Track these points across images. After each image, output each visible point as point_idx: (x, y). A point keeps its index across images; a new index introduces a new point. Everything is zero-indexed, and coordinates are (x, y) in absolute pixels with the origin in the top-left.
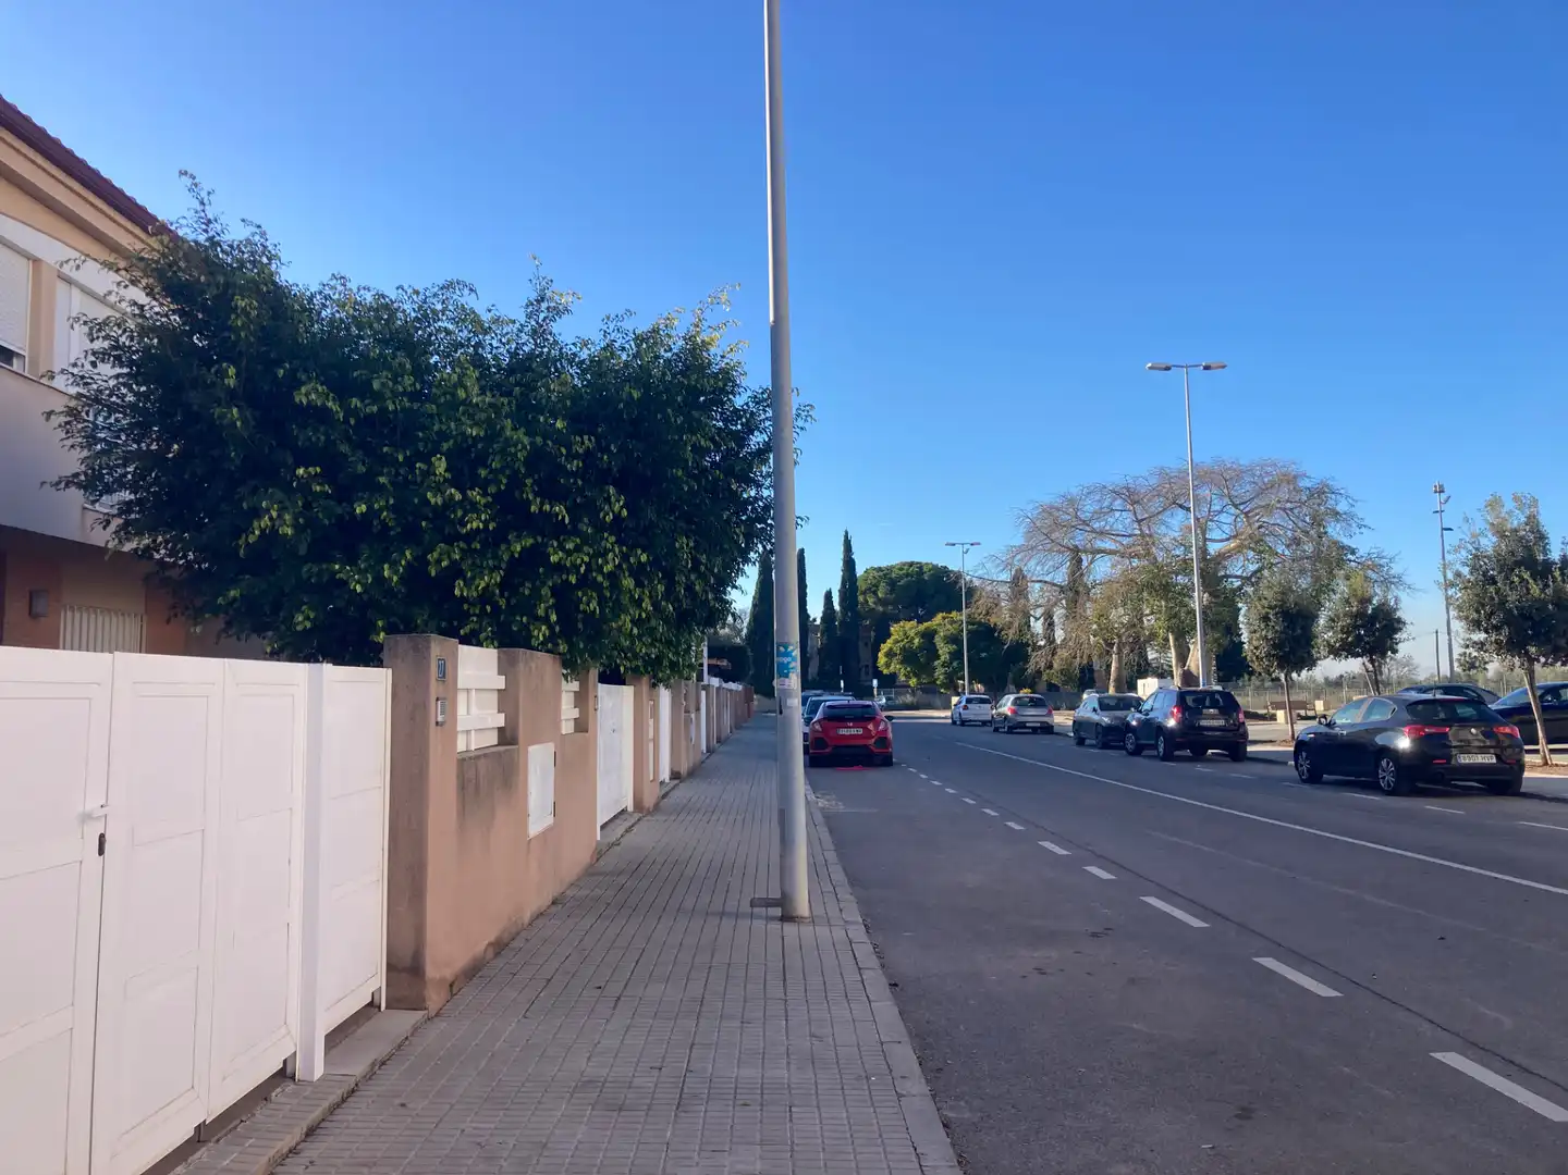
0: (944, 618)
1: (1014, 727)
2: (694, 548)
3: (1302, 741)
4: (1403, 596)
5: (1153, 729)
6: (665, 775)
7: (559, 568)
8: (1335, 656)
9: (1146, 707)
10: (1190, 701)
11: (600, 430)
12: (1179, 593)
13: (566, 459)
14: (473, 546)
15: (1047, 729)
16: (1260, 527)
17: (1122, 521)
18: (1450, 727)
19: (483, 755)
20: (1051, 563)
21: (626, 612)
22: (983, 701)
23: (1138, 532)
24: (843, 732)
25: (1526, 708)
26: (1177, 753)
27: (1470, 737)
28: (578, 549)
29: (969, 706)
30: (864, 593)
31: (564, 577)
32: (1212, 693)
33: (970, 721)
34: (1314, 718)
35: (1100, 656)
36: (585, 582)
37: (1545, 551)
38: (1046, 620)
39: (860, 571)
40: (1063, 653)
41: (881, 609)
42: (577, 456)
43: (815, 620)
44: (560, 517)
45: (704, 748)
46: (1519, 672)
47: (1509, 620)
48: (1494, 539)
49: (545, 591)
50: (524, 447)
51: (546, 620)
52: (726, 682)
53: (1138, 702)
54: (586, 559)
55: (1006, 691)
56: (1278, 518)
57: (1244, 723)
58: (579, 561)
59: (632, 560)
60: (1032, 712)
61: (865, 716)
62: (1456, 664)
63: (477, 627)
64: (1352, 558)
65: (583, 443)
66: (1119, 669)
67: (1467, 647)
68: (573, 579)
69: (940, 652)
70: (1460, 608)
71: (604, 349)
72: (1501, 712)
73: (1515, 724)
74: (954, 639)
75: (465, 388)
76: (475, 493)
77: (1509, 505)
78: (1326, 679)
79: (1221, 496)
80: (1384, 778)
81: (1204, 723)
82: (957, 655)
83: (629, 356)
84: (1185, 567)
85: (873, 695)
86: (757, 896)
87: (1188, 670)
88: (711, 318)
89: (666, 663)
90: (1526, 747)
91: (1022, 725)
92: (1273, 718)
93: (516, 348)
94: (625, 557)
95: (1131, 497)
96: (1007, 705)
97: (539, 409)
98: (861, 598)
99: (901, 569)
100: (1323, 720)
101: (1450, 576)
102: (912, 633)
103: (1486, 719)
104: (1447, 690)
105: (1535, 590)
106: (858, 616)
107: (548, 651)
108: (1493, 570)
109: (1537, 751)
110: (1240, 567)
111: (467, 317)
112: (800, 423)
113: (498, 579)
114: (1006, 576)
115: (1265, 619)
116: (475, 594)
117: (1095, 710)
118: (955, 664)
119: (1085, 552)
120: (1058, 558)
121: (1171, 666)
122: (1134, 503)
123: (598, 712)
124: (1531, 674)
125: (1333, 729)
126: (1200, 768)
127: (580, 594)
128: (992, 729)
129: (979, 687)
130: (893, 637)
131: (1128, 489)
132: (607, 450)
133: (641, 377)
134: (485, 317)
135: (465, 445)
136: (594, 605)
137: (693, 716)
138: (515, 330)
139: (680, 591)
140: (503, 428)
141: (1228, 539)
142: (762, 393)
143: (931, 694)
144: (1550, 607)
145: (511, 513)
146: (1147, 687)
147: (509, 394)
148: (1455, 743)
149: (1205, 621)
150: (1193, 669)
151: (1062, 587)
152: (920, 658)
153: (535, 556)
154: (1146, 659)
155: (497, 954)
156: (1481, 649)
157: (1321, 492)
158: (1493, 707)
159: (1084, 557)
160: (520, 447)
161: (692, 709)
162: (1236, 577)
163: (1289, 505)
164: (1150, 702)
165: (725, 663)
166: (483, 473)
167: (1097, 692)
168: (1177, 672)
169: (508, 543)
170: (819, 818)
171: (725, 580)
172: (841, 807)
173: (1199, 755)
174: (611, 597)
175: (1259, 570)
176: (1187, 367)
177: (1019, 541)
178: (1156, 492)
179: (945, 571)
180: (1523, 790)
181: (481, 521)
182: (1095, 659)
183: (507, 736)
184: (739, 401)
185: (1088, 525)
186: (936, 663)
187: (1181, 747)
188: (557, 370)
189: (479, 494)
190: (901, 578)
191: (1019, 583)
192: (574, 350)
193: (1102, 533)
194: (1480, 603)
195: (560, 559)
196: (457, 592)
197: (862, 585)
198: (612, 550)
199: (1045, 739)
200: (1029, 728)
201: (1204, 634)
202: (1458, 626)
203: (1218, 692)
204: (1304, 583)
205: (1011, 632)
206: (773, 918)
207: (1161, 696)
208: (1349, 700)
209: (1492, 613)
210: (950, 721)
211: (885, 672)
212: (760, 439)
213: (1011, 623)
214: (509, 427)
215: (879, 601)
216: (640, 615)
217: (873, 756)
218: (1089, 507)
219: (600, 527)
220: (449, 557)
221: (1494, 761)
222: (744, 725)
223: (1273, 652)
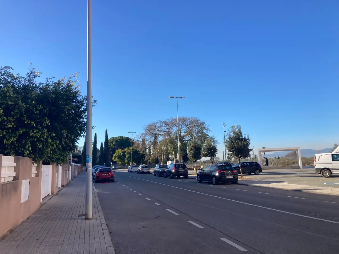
0: (127, 149)
1: (141, 172)
2: (67, 133)
3: (198, 174)
4: (217, 144)
5: (170, 172)
6: (60, 186)
7: (32, 137)
8: (205, 157)
9: (168, 167)
10: (177, 166)
11: (44, 104)
12: (175, 144)
13: (35, 111)
14: (9, 131)
15: (148, 173)
16: (191, 130)
17: (164, 128)
18: (225, 171)
19: (9, 183)
20: (150, 137)
21: (49, 148)
22: (135, 167)
23: (167, 131)
24: (104, 175)
25: (238, 167)
26: (174, 177)
27: (229, 173)
28: (37, 132)
29: (132, 168)
30: (110, 143)
31: (33, 139)
32: (181, 164)
33: (132, 171)
34: (200, 169)
35: (160, 157)
36: (39, 140)
37: (242, 136)
38: (149, 149)
39: (109, 138)
40: (152, 156)
41: (114, 147)
42: (38, 110)
43: (98, 149)
44: (33, 125)
45: (70, 179)
46: (238, 160)
47: (235, 150)
48: (233, 134)
49: (28, 142)
50: (24, 107)
51: (28, 149)
52: (76, 163)
53: (167, 166)
54: (39, 135)
55: (140, 164)
56: (194, 128)
57: (187, 171)
58: (37, 135)
59: (51, 135)
60: (145, 169)
61: (109, 171)
62: (227, 158)
63: (10, 151)
64: (208, 137)
65: (39, 107)
66: (163, 159)
67: (228, 155)
68: (36, 140)
69: (126, 156)
70: (227, 147)
71: (47, 85)
72: (234, 168)
73: (237, 170)
74: (130, 153)
75: (9, 93)
76: (10, 118)
77: (236, 127)
78: (203, 161)
79: (184, 124)
80: (213, 181)
81: (180, 171)
82: (130, 157)
83: (52, 87)
84: (177, 138)
85: (111, 166)
86: (80, 214)
87: (177, 160)
88: (73, 80)
89: (60, 159)
90: (238, 174)
91: (143, 172)
92: (193, 169)
93: (24, 84)
94: (49, 135)
95: (166, 124)
96: (140, 168)
97: (28, 98)
98: (109, 144)
99: (118, 138)
100: (202, 170)
101: (225, 141)
102: (120, 152)
103: (231, 169)
104: (225, 163)
105: (240, 144)
106: (108, 148)
107: (28, 157)
108: (233, 140)
109: (240, 175)
110: (187, 138)
111: (10, 75)
112: (94, 104)
113: (16, 139)
114: (141, 140)
115: (192, 149)
116: (9, 143)
117: (158, 168)
118: (129, 159)
119: (157, 135)
120: (151, 136)
121: (174, 159)
122: (167, 125)
123: (42, 171)
124: (239, 160)
125: (204, 171)
126: (179, 180)
127: (37, 143)
128: (137, 173)
129: (135, 164)
130: (116, 153)
131: (166, 122)
132: (46, 109)
133: (55, 92)
134: (16, 76)
135: (8, 106)
136: (41, 146)
137: (67, 172)
138: (24, 79)
139: (63, 143)
140: (19, 103)
141: (185, 133)
142: (85, 97)
143: (124, 166)
144: (243, 147)
145: (20, 123)
146: (169, 163)
147: (21, 94)
148: (226, 174)
149: (180, 149)
150: (178, 159)
151: (152, 142)
152: (122, 157)
153: (26, 134)
154: (169, 157)
155: (10, 233)
156: (231, 155)
157: (202, 123)
158: (233, 167)
159: (157, 136)
160: (23, 107)
161: (67, 170)
162: (186, 140)
163: (196, 126)
164: (169, 166)
165: (76, 159)
166: (13, 113)
167: (159, 164)
168: (175, 160)
169: (19, 130)
170: (96, 195)
171: (75, 140)
172: (102, 192)
173: (178, 178)
174: (46, 144)
175: (191, 139)
176: (177, 97)
177: (144, 132)
178: (171, 123)
179: (128, 138)
180: (238, 183)
181: (12, 125)
182: (159, 157)
183: (16, 178)
184: (79, 99)
185: (158, 129)
186: (125, 159)
187: (175, 176)
188: (34, 90)
189: (11, 118)
190: (118, 140)
191: (144, 141)
192: (39, 85)
193: (161, 131)
194: (230, 146)
195: (33, 135)
196: (4, 142)
197: (109, 141)
198: (46, 133)
199: (148, 175)
200: (145, 172)
201: (180, 152)
202: (227, 151)
203: (182, 164)
204: (199, 142)
205: (142, 151)
206: (84, 219)
207: (171, 165)
208: (207, 165)
209: (233, 148)
210: (128, 171)
211: (114, 161)
212: (84, 108)
213: (142, 150)
214: (21, 103)
215: (114, 145)
216: (53, 148)
217: (110, 180)
218: (158, 126)
219: (43, 127)
220: (3, 134)
221: (233, 177)
222: (81, 174)
223: (193, 156)
